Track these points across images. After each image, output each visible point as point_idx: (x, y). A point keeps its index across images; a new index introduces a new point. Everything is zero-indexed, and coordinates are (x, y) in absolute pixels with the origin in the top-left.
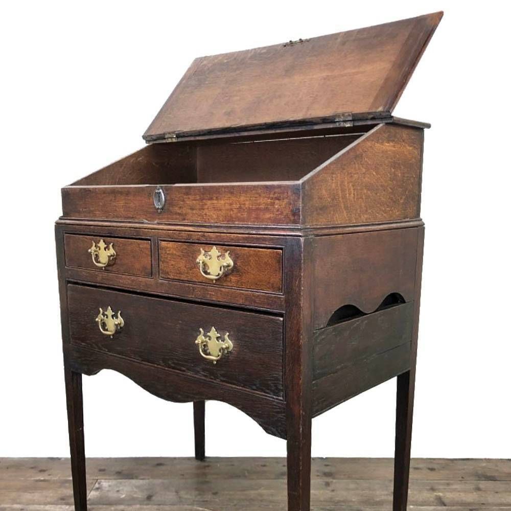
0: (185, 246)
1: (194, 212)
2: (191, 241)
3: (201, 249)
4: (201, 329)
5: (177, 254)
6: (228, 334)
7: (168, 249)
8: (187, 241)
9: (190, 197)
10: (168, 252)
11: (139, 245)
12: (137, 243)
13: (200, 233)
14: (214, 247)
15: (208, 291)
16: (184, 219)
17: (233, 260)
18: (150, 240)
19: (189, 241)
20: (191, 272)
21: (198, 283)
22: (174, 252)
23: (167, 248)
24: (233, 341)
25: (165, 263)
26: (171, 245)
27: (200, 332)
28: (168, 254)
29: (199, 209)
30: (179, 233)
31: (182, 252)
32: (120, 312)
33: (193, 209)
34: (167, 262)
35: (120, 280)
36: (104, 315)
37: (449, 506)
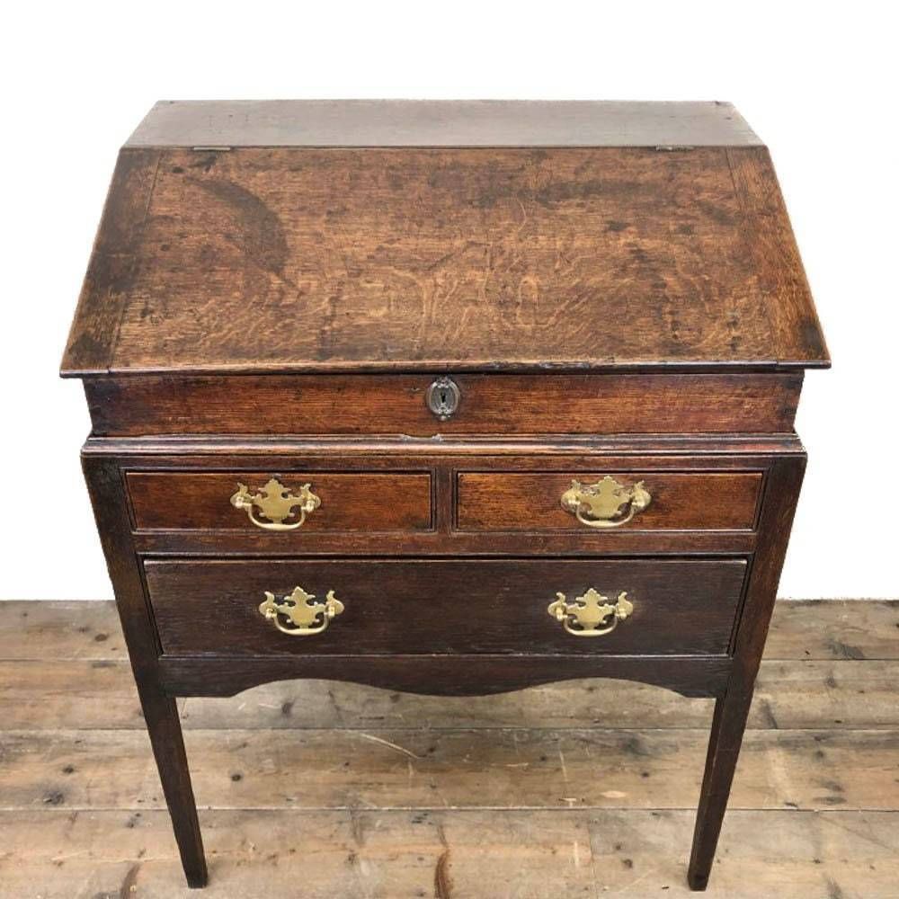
0: (528, 477)
1: (542, 417)
3: (574, 481)
4: (559, 594)
5: (512, 491)
6: (624, 594)
7: (483, 486)
8: (533, 469)
9: (533, 393)
10: (482, 490)
11: (396, 481)
12: (390, 479)
13: (569, 457)
14: (608, 477)
15: (584, 540)
16: (514, 429)
17: (649, 493)
18: (428, 472)
19: (543, 469)
20: (543, 516)
22: (500, 489)
23: (480, 484)
24: (635, 601)
26: (490, 478)
27: (557, 597)
28: (482, 493)
29: (557, 413)
30: (515, 459)
31: (523, 488)
32: (332, 593)
33: (540, 413)
34: (480, 505)
35: (333, 543)
36: (279, 601)
37: (781, 729)
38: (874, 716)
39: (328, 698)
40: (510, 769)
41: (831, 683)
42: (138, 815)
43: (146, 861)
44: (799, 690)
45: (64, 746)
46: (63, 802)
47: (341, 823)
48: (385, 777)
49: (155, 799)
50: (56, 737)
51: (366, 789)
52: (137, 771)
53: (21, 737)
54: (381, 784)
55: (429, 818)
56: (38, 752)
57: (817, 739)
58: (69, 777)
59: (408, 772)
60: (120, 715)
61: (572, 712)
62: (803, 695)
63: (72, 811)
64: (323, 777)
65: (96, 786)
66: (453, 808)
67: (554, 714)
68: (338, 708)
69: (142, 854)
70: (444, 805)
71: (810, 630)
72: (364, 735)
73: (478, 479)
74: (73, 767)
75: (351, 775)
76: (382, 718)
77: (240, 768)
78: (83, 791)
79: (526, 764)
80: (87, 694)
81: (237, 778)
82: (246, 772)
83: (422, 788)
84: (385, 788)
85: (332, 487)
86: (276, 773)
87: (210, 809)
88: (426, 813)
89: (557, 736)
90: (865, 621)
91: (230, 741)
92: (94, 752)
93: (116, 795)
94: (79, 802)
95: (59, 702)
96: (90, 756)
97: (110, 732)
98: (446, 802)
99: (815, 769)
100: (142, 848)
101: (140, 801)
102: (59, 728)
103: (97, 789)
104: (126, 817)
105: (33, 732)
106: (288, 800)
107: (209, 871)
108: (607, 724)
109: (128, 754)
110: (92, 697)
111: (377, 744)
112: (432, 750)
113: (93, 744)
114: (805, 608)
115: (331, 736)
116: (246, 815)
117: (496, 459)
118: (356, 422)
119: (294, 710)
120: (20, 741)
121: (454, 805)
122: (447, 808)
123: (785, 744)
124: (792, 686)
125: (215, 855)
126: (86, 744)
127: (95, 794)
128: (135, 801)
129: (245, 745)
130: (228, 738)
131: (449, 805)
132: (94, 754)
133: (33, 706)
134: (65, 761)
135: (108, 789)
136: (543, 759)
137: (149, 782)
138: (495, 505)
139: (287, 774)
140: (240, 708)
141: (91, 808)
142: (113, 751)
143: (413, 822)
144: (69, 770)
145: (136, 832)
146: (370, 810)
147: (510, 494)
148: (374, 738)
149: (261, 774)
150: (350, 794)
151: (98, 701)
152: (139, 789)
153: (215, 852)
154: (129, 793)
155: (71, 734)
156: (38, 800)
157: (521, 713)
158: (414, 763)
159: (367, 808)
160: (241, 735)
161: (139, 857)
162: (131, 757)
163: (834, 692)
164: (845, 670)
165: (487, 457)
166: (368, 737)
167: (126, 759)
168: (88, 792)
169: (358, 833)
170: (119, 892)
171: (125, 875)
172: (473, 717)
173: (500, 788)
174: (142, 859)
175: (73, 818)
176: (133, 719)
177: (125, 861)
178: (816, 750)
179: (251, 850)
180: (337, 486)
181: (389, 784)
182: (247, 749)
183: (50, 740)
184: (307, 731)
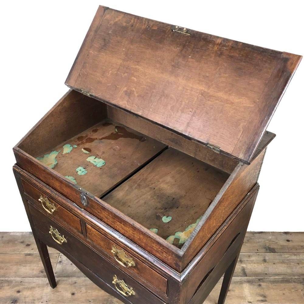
32: (63, 236)
37: (248, 277)
38: (278, 272)
41: (265, 261)
44: (254, 263)
45: (17, 283)
46: (17, 303)
49: (47, 302)
50: (14, 280)
52: (41, 292)
53: (3, 281)
56: (8, 286)
57: (259, 280)
58: (18, 294)
60: (35, 272)
62: (255, 265)
65: (27, 297)
71: (259, 242)
74: (20, 291)
77: (74, 290)
78: (23, 298)
80: (24, 265)
81: (73, 294)
82: (76, 292)
86: (86, 292)
90: (277, 239)
91: (71, 281)
92: (27, 285)
93: (34, 300)
94: (22, 303)
95: (15, 268)
96: (25, 287)
97: (32, 278)
99: (258, 290)
101: (42, 302)
102: (15, 277)
103: (28, 298)
105: (6, 279)
106: (90, 301)
109: (38, 286)
110: (25, 266)
113: (26, 283)
114: (258, 234)
120: (2, 282)
123: (249, 282)
124: (252, 262)
126: (24, 283)
127: (27, 300)
128: (40, 302)
129: (76, 283)
132: (27, 286)
133: (6, 269)
134: (17, 288)
135: (31, 298)
137: (45, 296)
139: (89, 293)
140: (74, 270)
142: (33, 285)
149: (81, 293)
150: (109, 300)
151: (27, 268)
152: (42, 298)
154: (38, 299)
155: (18, 279)
156: (9, 302)
160: (74, 279)
162: (39, 287)
163: (265, 264)
164: (269, 256)
167: (37, 288)
168: (25, 299)
176: (39, 274)
178: (259, 284)
183: (12, 281)
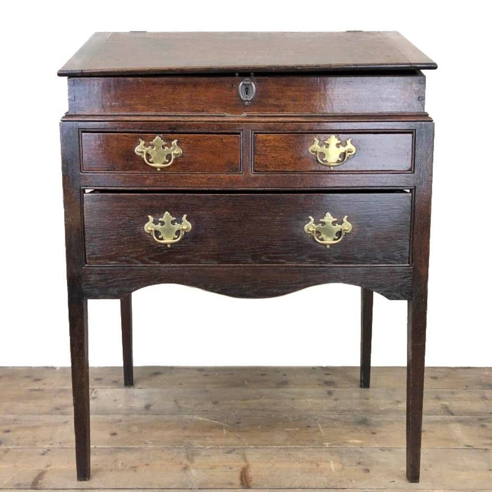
0: (292, 137)
1: (297, 103)
2: (300, 131)
3: (315, 139)
4: (310, 217)
5: (283, 145)
6: (346, 217)
7: (267, 142)
8: (294, 132)
10: (267, 145)
11: (222, 139)
12: (219, 138)
13: (312, 124)
14: (333, 136)
15: (322, 179)
16: (283, 111)
17: (355, 146)
18: (239, 134)
19: (298, 132)
21: (307, 173)
22: (277, 144)
23: (265, 140)
24: (352, 222)
25: (261, 156)
26: (271, 137)
27: (310, 220)
28: (267, 147)
29: (305, 100)
30: (284, 125)
31: (288, 143)
32: (185, 216)
33: (297, 101)
34: (266, 155)
35: (188, 181)
36: (155, 222)
37: (456, 415)
39: (173, 403)
40: (287, 431)
41: (484, 398)
42: (48, 450)
43: (51, 469)
44: (465, 401)
45: (6, 422)
46: (1, 445)
47: (179, 453)
48: (207, 434)
49: (60, 443)
51: (195, 439)
52: (51, 432)
54: (205, 437)
55: (236, 451)
57: (480, 420)
58: (7, 434)
59: (223, 432)
60: (44, 410)
61: (325, 408)
62: (467, 402)
63: (7, 448)
64: (168, 434)
66: (252, 447)
67: (313, 409)
68: (179, 407)
69: (48, 466)
70: (245, 445)
72: (195, 417)
73: (265, 138)
74: (10, 430)
75: (187, 433)
76: (207, 411)
77: (115, 430)
78: (15, 440)
79: (297, 429)
80: (25, 401)
81: (114, 434)
82: (120, 432)
83: (232, 439)
84: (208, 438)
85: (189, 143)
86: (139, 432)
87: (95, 447)
88: (234, 449)
89: (316, 418)
91: (112, 419)
92: (25, 424)
93: (36, 441)
94: (12, 444)
95: (6, 404)
96: (22, 426)
97: (36, 416)
98: (246, 444)
99: (482, 432)
100: (49, 464)
101: (51, 444)
102: (5, 415)
103: (24, 439)
104: (41, 451)
106: (146, 443)
107: (91, 474)
108: (347, 413)
109: (46, 425)
111: (204, 421)
112: (238, 423)
113: (24, 421)
115: (175, 418)
116: (118, 449)
117: (274, 125)
118: (202, 106)
119: (152, 408)
121: (252, 445)
122: (248, 447)
123: (460, 421)
124: (460, 399)
125: (97, 467)
126: (20, 420)
127: (22, 441)
128: (48, 444)
129: (120, 421)
130: (110, 418)
131: (249, 445)
134: (6, 428)
135: (31, 439)
136: (308, 427)
137: (58, 436)
138: (274, 155)
139: (146, 433)
140: (119, 407)
141: (19, 447)
142: (38, 424)
143: (226, 453)
144: (8, 431)
145: (46, 457)
146: (198, 448)
147: (282, 147)
148: (201, 418)
149: (130, 433)
150: (185, 441)
151: (31, 404)
152: (51, 439)
153: (96, 465)
154: (44, 441)
157: (294, 409)
158: (226, 428)
159: (197, 447)
160: (119, 417)
161: (47, 467)
162: (48, 426)
163: (486, 401)
165: (269, 124)
166: (198, 418)
167: (45, 427)
168: (18, 440)
169: (190, 457)
170: (31, 483)
171: (37, 475)
172: (263, 410)
173: (282, 438)
174: (49, 468)
175: (6, 451)
176: (51, 411)
177: (37, 469)
178: (481, 424)
179: (120, 464)
180: (191, 142)
181: (211, 437)
182: (121, 423)
184: (160, 416)
